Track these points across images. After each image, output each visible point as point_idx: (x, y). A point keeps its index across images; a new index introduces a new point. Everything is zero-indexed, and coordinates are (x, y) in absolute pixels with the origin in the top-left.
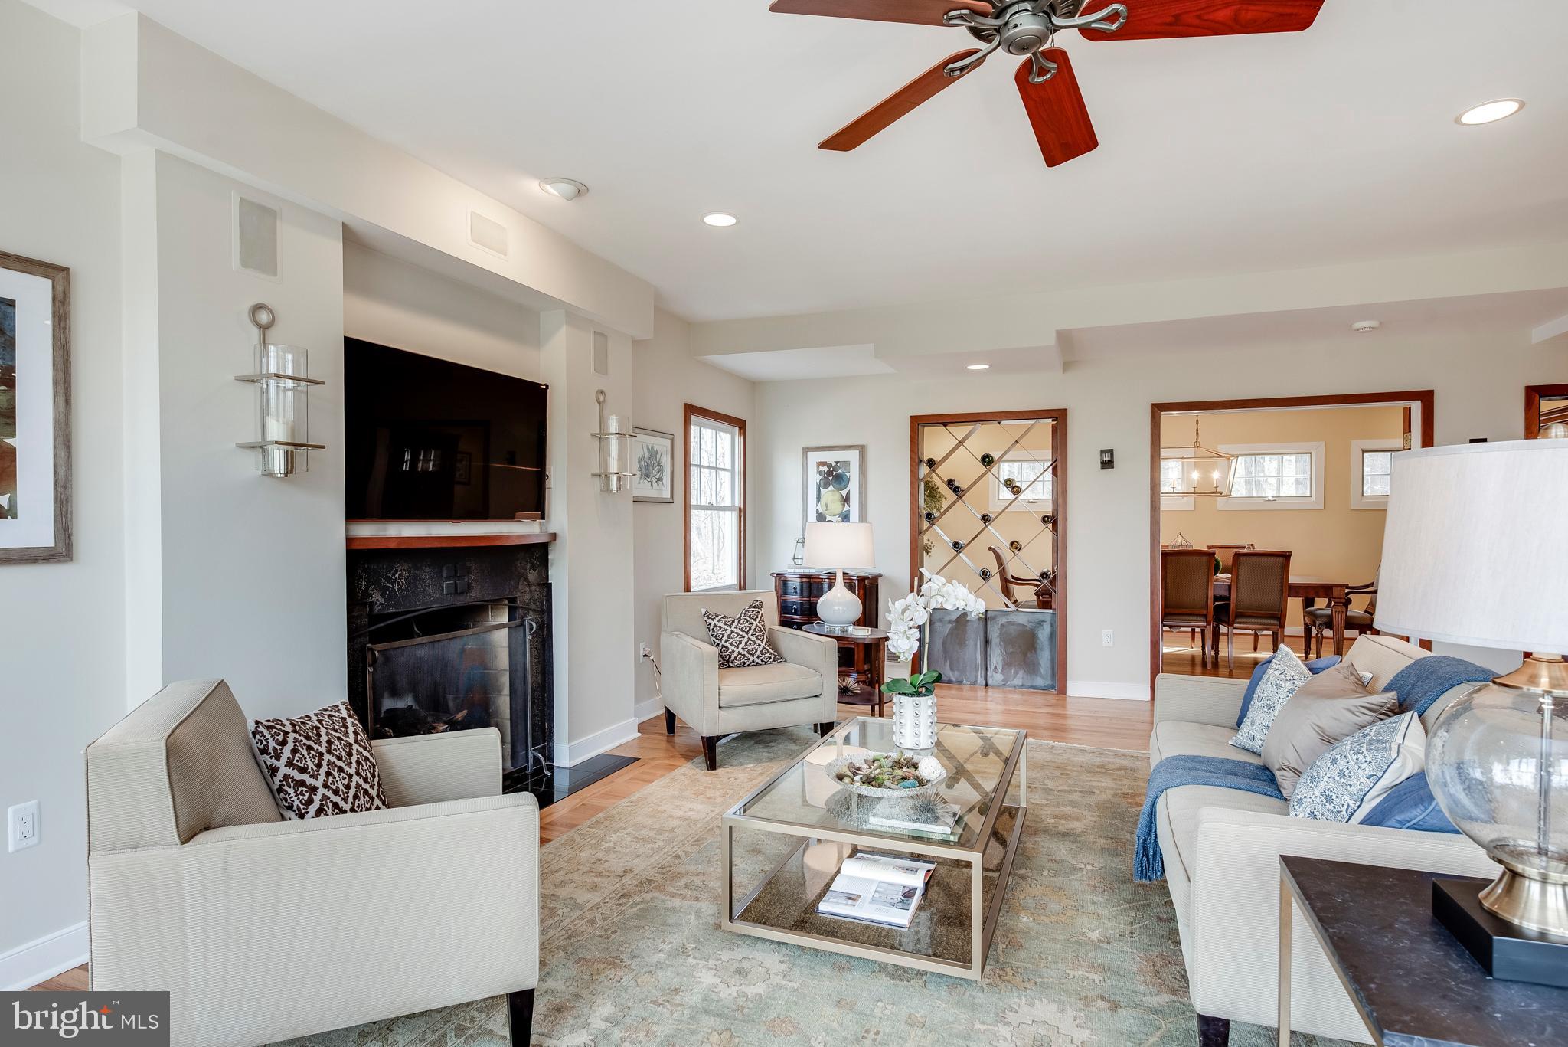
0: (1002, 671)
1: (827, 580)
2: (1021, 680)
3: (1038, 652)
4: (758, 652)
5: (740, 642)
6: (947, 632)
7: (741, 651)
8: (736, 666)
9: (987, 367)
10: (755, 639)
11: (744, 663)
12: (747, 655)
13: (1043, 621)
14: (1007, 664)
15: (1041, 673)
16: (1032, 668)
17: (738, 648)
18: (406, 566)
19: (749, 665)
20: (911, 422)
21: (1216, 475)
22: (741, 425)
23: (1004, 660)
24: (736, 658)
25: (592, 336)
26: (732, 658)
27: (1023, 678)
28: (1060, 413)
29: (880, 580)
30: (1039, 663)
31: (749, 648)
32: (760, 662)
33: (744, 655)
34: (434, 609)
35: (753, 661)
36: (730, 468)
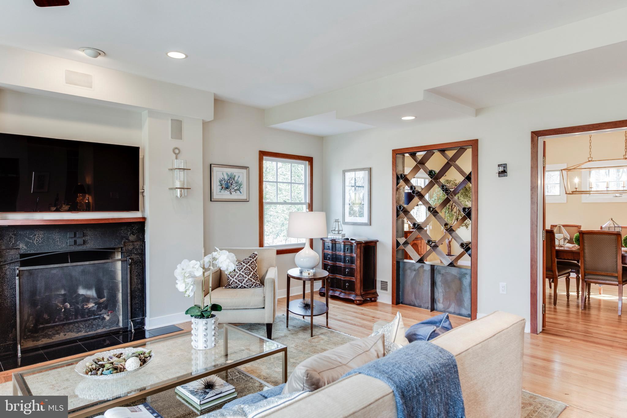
0: (442, 302)
1: (343, 243)
2: (453, 309)
3: (463, 293)
4: (245, 281)
5: (235, 275)
6: (413, 276)
7: (235, 280)
8: (232, 287)
9: (414, 118)
10: (244, 274)
11: (237, 287)
12: (238, 282)
13: (466, 274)
14: (445, 298)
15: (465, 306)
16: (460, 302)
17: (233, 278)
18: (42, 232)
19: (240, 288)
20: (393, 153)
21: (576, 180)
22: (310, 160)
23: (443, 295)
24: (232, 283)
25: (170, 122)
26: (230, 284)
27: (454, 308)
28: (474, 142)
29: (378, 243)
30: (464, 300)
31: (239, 279)
32: (246, 286)
33: (236, 283)
34: (61, 252)
35: (242, 286)
36: (303, 182)
